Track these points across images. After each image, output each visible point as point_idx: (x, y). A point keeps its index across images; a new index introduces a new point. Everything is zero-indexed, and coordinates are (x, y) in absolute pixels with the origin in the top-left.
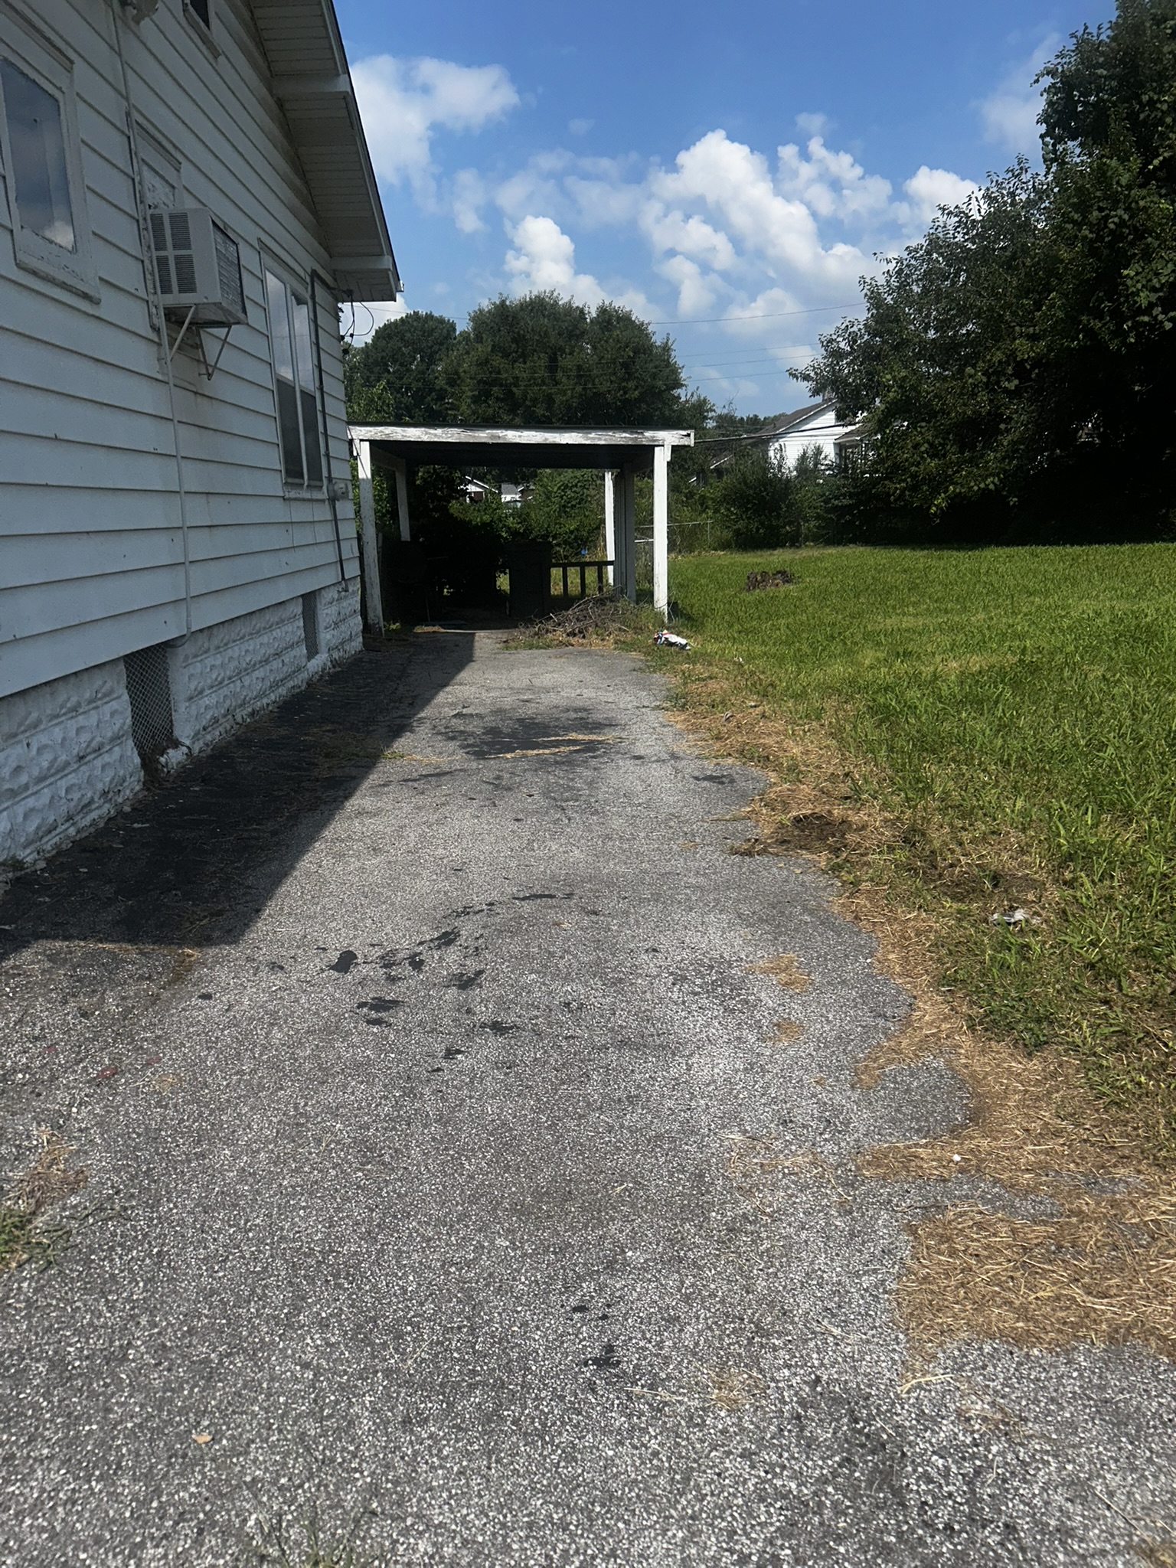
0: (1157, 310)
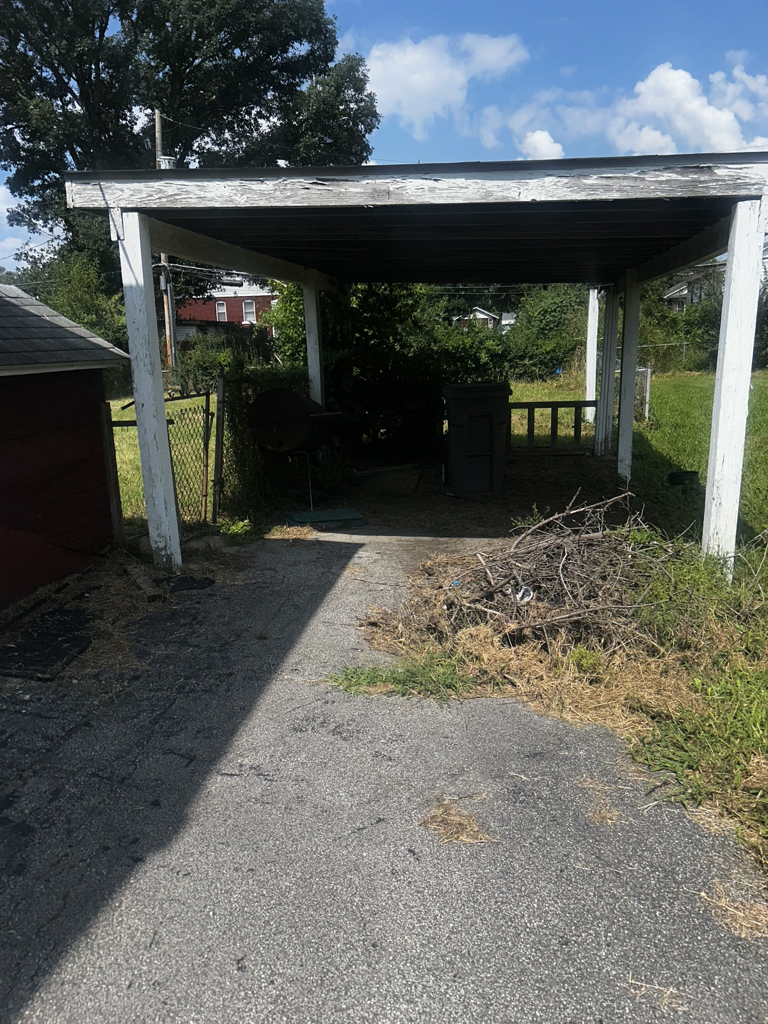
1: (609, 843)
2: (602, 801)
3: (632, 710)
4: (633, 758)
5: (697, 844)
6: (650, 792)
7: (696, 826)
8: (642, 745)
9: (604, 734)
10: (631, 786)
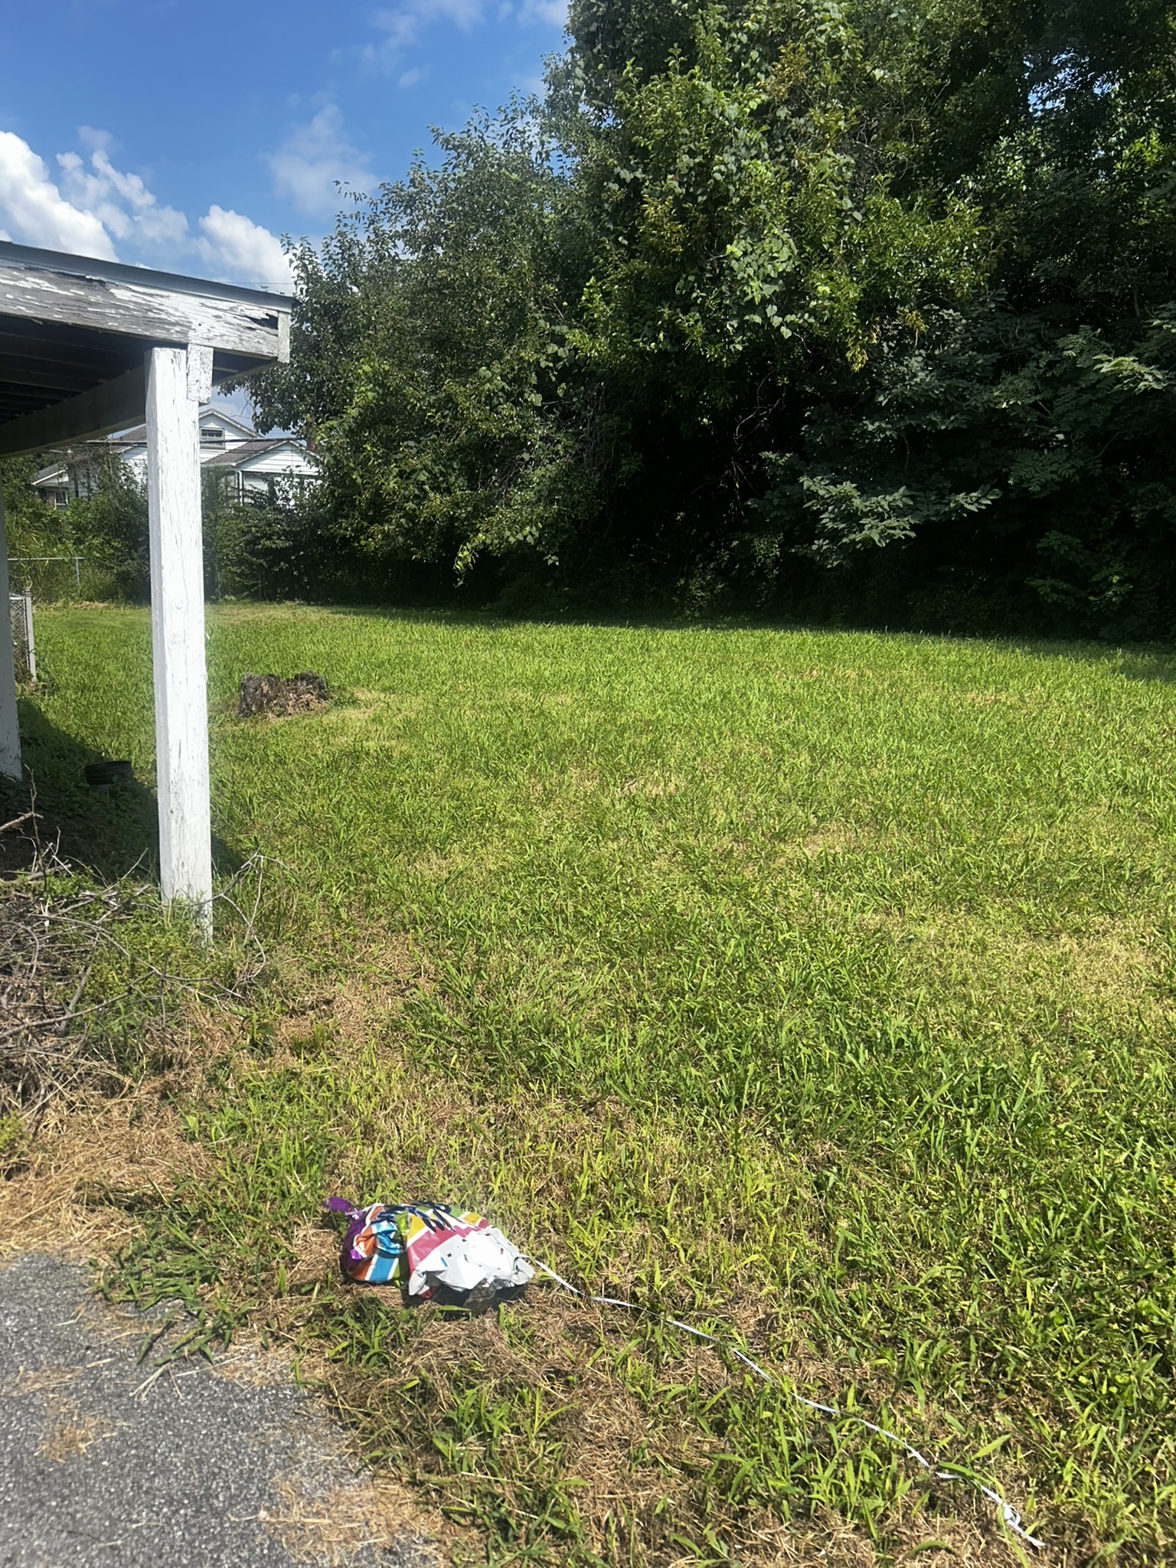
0: (771, 310)
1: (88, 1492)
2: (63, 1410)
3: (93, 1204)
4: (107, 1299)
5: (237, 1421)
6: (146, 1353)
7: (229, 1387)
8: (117, 1265)
9: (46, 1268)
10: (111, 1356)
